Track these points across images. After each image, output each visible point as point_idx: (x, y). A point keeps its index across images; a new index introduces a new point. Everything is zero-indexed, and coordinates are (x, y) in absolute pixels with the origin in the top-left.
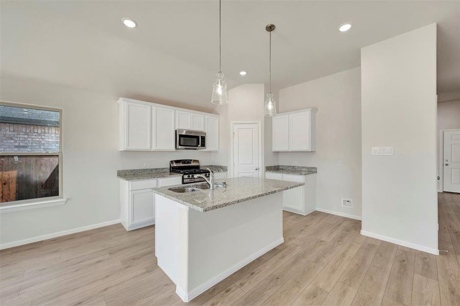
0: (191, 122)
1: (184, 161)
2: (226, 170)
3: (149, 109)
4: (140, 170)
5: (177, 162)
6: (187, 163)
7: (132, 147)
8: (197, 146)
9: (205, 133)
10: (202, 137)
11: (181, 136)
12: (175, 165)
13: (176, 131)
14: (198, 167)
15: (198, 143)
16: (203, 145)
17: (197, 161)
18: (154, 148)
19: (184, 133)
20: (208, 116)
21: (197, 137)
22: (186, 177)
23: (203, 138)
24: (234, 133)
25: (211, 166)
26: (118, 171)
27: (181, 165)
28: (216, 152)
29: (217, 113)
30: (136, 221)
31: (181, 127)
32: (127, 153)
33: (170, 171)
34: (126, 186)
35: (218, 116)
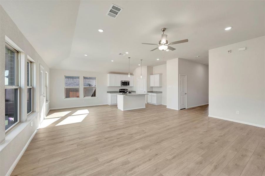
0: (125, 78)
2: (136, 92)
4: (112, 91)
5: (121, 89)
6: (124, 90)
7: (111, 86)
8: (127, 85)
9: (129, 81)
11: (122, 82)
12: (120, 90)
16: (129, 85)
17: (127, 89)
18: (115, 86)
19: (123, 82)
21: (127, 83)
23: (129, 83)
24: (138, 81)
25: (131, 91)
26: (107, 91)
27: (122, 90)
28: (133, 87)
29: (133, 75)
30: (113, 103)
31: (123, 80)
32: (110, 87)
33: (119, 92)
34: (110, 95)
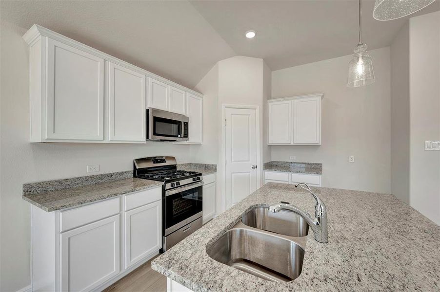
0: (169, 100)
1: (156, 160)
2: (215, 170)
3: (100, 65)
4: (78, 178)
6: (160, 162)
8: (177, 137)
9: (188, 118)
10: (184, 123)
11: (155, 119)
12: (142, 165)
13: (148, 111)
14: (174, 167)
15: (179, 132)
16: (186, 135)
17: (173, 158)
18: (109, 139)
20: (190, 94)
21: (179, 123)
22: (168, 186)
23: (186, 125)
24: (226, 120)
25: (189, 165)
26: (25, 186)
27: (152, 165)
28: (199, 145)
31: (156, 106)
33: (135, 176)
35: (201, 95)
